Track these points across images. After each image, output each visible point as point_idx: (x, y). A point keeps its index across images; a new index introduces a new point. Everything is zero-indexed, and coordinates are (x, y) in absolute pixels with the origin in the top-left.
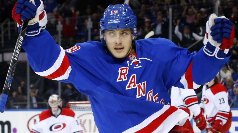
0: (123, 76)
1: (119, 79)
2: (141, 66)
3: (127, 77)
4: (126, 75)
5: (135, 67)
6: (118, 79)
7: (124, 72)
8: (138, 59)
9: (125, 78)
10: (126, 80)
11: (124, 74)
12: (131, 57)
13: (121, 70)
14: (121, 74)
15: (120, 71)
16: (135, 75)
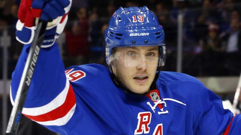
0: (144, 126)
1: (138, 131)
2: (167, 112)
3: (149, 128)
4: (148, 124)
5: (159, 113)
6: (136, 131)
7: (145, 119)
8: (162, 100)
9: (147, 130)
10: (148, 132)
11: (146, 123)
12: (153, 95)
13: (142, 116)
14: (142, 123)
15: (139, 118)
16: (161, 125)
